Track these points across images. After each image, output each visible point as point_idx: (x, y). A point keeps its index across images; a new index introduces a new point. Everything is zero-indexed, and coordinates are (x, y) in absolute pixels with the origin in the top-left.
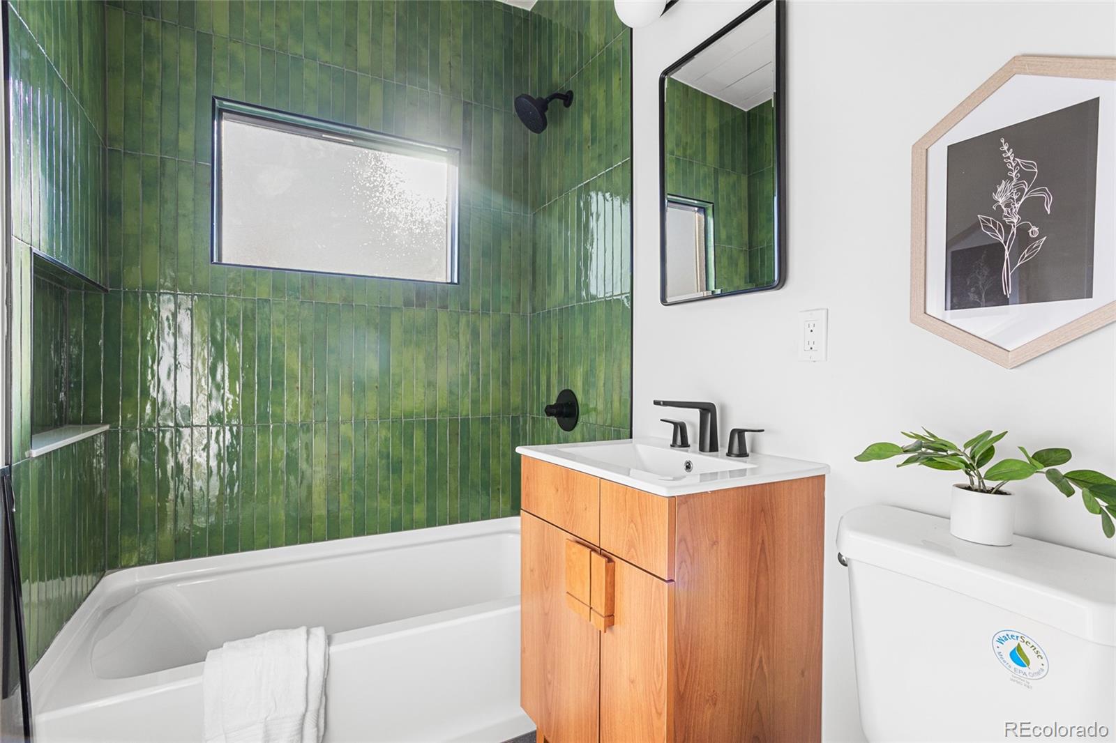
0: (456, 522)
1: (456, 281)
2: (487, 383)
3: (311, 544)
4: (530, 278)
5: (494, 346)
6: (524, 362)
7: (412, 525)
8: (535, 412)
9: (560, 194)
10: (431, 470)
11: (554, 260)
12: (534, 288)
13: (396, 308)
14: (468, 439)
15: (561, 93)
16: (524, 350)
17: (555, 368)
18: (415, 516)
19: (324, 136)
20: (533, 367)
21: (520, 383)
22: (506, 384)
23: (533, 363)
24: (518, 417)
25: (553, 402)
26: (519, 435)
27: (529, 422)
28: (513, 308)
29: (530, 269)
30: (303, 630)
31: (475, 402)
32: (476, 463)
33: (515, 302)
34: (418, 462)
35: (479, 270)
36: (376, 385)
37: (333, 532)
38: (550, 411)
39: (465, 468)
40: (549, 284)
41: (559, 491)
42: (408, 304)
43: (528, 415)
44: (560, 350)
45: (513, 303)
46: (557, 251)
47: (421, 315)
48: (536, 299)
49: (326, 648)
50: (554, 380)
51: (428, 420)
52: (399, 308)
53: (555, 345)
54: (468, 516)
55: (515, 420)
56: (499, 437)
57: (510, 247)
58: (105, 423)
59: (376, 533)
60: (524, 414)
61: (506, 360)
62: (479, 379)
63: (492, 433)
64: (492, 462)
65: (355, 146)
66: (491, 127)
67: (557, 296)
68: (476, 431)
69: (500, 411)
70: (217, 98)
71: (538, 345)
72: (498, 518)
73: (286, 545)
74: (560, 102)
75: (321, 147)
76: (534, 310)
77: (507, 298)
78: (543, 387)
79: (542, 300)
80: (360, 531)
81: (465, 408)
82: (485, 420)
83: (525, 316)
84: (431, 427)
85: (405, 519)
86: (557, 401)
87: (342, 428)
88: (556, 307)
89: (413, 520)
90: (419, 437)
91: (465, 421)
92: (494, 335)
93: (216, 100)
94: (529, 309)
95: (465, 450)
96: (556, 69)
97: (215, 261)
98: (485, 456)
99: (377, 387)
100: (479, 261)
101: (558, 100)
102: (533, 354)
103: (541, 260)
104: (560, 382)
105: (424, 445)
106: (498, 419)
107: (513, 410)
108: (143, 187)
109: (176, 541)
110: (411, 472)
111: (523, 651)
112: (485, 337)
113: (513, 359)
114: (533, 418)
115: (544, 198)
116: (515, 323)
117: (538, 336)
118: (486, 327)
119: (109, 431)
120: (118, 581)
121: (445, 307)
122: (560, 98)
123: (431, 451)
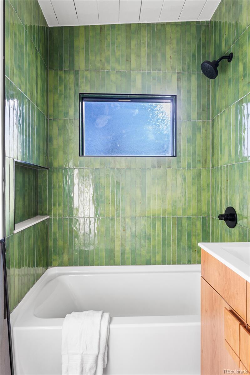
0: (175, 264)
1: (175, 155)
2: (190, 201)
3: (114, 266)
4: (211, 151)
5: (194, 184)
6: (209, 191)
7: (155, 263)
8: (214, 215)
9: (226, 108)
10: (164, 240)
11: (223, 141)
12: (213, 155)
13: (148, 169)
14: (181, 226)
15: (227, 55)
16: (208, 185)
17: (224, 195)
18: (157, 259)
19: (119, 100)
20: (213, 193)
21: (207, 201)
22: (199, 201)
23: (213, 192)
24: (205, 217)
25: (223, 213)
26: (206, 226)
27: (211, 220)
28: (203, 166)
29: (211, 146)
30: (101, 312)
31: (184, 210)
32: (184, 238)
33: (204, 163)
34: (158, 235)
35: (186, 149)
36: (140, 202)
37: (123, 263)
38: (221, 217)
39: (179, 240)
40: (221, 153)
41: (221, 275)
42: (153, 167)
43: (211, 216)
44: (227, 187)
45: (203, 163)
46: (225, 137)
47: (159, 171)
48: (214, 161)
49: (108, 325)
50: (224, 200)
51: (162, 217)
52: (149, 169)
53: (224, 184)
54: (181, 262)
55: (204, 218)
56: (196, 226)
57: (201, 137)
58: (48, 215)
59: (140, 265)
60: (209, 216)
61: (199, 191)
62: (186, 200)
63: (193, 224)
64: (193, 238)
65: (131, 102)
66: (191, 81)
67: (224, 160)
68: (185, 223)
69: (196, 214)
70: (81, 94)
71: (216, 183)
72: (195, 264)
73: (106, 265)
74: (226, 60)
75: (118, 105)
76: (213, 167)
77: (200, 161)
78: (218, 204)
79: (217, 161)
80: (133, 263)
81: (179, 213)
82: (189, 218)
83: (209, 169)
84: (164, 220)
85: (152, 260)
86: (225, 212)
87: (127, 220)
88: (225, 165)
89: (156, 261)
90: (158, 225)
91: (180, 219)
92: (193, 179)
93: (81, 95)
94: (211, 166)
95: (180, 231)
96: (223, 44)
97: (81, 155)
98: (189, 235)
99: (141, 203)
100: (186, 145)
101: (225, 60)
102: (213, 187)
103: (217, 141)
104: (227, 202)
105: (160, 228)
106: (195, 218)
107: (203, 213)
108: (59, 131)
109: (69, 259)
110: (155, 240)
111: (202, 351)
112: (189, 179)
113: (203, 190)
114: (213, 218)
115: (218, 111)
116: (204, 172)
117: (216, 179)
118: (189, 175)
119: (49, 218)
120: (53, 271)
121: (170, 167)
122: (226, 58)
123: (164, 231)
